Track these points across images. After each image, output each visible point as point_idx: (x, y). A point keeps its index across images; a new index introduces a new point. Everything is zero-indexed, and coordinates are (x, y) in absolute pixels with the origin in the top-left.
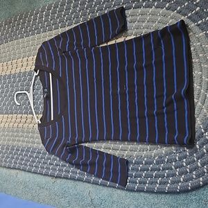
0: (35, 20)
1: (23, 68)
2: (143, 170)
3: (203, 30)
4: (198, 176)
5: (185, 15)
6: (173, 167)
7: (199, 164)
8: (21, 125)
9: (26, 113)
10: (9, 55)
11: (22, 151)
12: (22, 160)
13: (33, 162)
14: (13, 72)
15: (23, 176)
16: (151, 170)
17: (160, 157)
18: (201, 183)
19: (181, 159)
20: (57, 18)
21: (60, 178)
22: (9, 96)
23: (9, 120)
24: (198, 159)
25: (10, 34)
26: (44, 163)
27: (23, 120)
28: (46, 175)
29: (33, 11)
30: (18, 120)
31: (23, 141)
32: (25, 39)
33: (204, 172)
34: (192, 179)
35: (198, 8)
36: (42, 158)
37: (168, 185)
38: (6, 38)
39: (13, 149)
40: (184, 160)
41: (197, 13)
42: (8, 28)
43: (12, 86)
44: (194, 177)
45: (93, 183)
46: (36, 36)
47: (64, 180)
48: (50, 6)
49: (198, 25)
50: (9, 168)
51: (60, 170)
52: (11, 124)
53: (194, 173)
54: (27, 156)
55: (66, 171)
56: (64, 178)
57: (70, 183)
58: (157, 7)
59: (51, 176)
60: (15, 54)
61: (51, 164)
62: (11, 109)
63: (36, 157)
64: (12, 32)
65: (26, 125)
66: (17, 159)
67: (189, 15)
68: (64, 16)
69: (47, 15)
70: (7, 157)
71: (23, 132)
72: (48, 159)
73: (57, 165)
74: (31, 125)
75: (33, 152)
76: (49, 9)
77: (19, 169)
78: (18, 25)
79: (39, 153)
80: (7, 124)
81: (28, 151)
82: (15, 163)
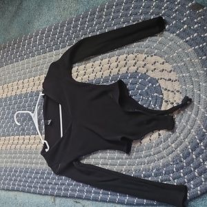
0: (29, 44)
1: (19, 90)
3: (191, 46)
4: (196, 186)
5: (173, 33)
6: (171, 178)
7: (196, 174)
8: (18, 146)
9: (23, 134)
11: (21, 172)
12: (20, 181)
13: (32, 182)
14: (9, 96)
15: (22, 197)
17: (158, 170)
18: (199, 192)
19: (178, 170)
20: (51, 41)
21: (60, 196)
22: (6, 118)
23: (6, 142)
24: (195, 169)
25: (6, 59)
26: (43, 183)
27: (21, 141)
28: (46, 194)
29: (26, 36)
30: (16, 142)
31: (21, 162)
32: (21, 63)
33: (202, 181)
34: (190, 188)
35: (186, 26)
36: (40, 178)
39: (11, 171)
40: (182, 171)
41: (184, 31)
42: (3, 53)
43: (8, 109)
44: (192, 186)
45: (93, 200)
46: (31, 59)
47: (64, 199)
48: (44, 30)
49: (187, 42)
50: (8, 190)
51: (59, 189)
52: (9, 146)
53: (192, 182)
54: (25, 177)
55: (65, 190)
56: (63, 197)
57: (70, 202)
59: (51, 195)
60: (10, 77)
61: (49, 183)
62: (8, 131)
63: (35, 178)
64: (7, 56)
65: (23, 146)
66: (15, 180)
67: (178, 32)
68: (58, 39)
69: (41, 39)
70: (6, 179)
71: (21, 153)
72: (47, 178)
73: (56, 184)
74: (29, 146)
75: (31, 173)
76: (43, 33)
77: (18, 190)
78: (13, 49)
79: (37, 173)
80: (5, 146)
81: (26, 172)
82: (14, 185)
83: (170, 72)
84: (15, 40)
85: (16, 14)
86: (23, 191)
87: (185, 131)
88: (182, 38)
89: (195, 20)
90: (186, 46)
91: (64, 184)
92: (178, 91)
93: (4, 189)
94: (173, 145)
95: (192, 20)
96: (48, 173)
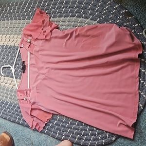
0: (10, 10)
2: (68, 128)
4: (102, 138)
6: (88, 129)
16: (74, 129)
18: (103, 143)
20: (25, 12)
21: (15, 122)
26: (5, 111)
28: (5, 119)
29: (9, 4)
32: (2, 22)
33: (107, 137)
34: (98, 139)
36: (4, 107)
37: (83, 141)
44: (100, 138)
46: (10, 21)
48: (22, 2)
51: (15, 117)
53: (100, 136)
55: (19, 119)
56: (17, 123)
57: (21, 128)
58: (91, 19)
61: (9, 112)
68: (30, 11)
69: (19, 9)
72: (8, 108)
73: (13, 113)
76: (20, 5)
79: (2, 103)
89: (125, 24)
91: (19, 115)
95: (123, 23)
96: (10, 105)
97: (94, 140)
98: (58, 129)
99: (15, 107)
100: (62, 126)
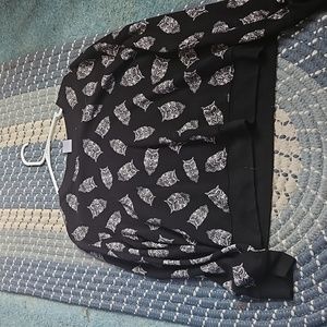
0: (54, 63)
1: (36, 137)
2: (230, 298)
3: (322, 85)
4: (318, 308)
5: (294, 62)
7: (320, 290)
8: (31, 226)
9: (39, 207)
10: (12, 117)
11: (34, 266)
12: (33, 280)
13: (52, 283)
14: (18, 144)
15: (35, 305)
18: (323, 318)
21: (96, 308)
22: (12, 180)
23: (13, 217)
24: (318, 282)
25: (14, 84)
26: (70, 286)
27: (36, 218)
28: (74, 303)
29: (50, 50)
30: (27, 218)
31: (36, 251)
32: (39, 92)
34: (308, 311)
35: (315, 53)
36: (66, 278)
37: (272, 321)
38: (7, 90)
39: (18, 264)
40: (296, 283)
41: (313, 59)
42: (11, 76)
43: (17, 165)
44: (312, 308)
45: (150, 318)
46: (56, 88)
47: (103, 313)
48: (79, 42)
49: (316, 77)
50: (12, 292)
51: (95, 297)
52: (16, 224)
53: (312, 302)
54: (41, 274)
55: (105, 299)
56: (102, 309)
57: (112, 318)
59: (82, 305)
60: (20, 115)
61: (80, 287)
63: (57, 277)
64: (16, 81)
65: (39, 226)
66: (25, 278)
67: (301, 61)
69: (74, 57)
70: (10, 276)
71: (35, 236)
72: (76, 279)
73: (91, 289)
74: (48, 227)
75: (52, 268)
76: (77, 48)
77: (29, 294)
78: (27, 70)
79: (61, 269)
80: (9, 223)
81: (43, 266)
82: (22, 285)
83: (286, 124)
84: (31, 56)
85: (33, 14)
86: (37, 296)
87: (305, 221)
88: (309, 71)
90: (314, 84)
91: (104, 290)
92: (296, 156)
93: (6, 291)
94: (284, 242)
96: (79, 271)
97: (299, 314)
98: (204, 306)
99: (93, 273)
100: (213, 297)
